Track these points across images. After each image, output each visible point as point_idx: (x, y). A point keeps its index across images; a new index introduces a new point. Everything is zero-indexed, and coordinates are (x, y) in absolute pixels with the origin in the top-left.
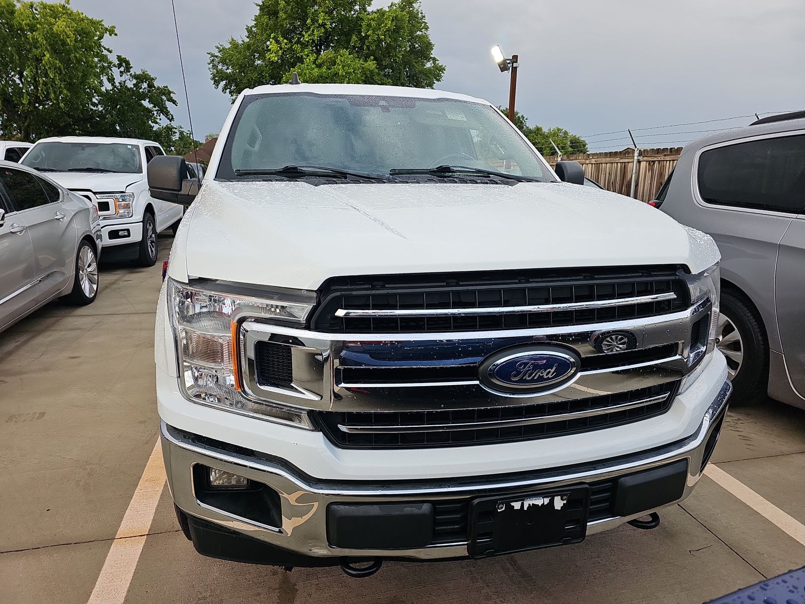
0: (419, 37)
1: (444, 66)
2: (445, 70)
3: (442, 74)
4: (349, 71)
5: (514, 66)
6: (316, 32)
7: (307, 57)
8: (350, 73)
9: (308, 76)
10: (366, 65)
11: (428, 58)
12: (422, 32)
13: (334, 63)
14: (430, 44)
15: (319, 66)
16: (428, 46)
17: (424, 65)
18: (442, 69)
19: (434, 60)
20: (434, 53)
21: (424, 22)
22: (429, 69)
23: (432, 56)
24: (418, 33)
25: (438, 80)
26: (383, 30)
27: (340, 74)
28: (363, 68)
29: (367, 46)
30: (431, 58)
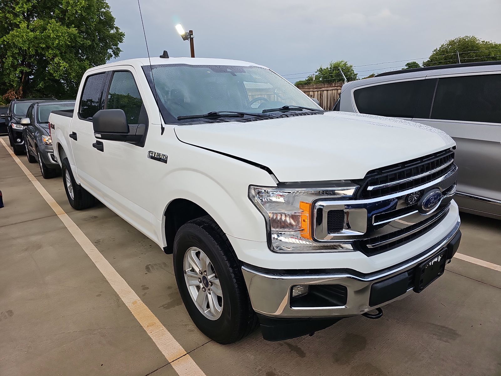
0: (104, 13)
1: (123, 33)
2: (124, 35)
3: (123, 38)
4: (58, 34)
5: (191, 37)
6: (25, 6)
7: (20, 23)
8: (59, 36)
9: (25, 38)
10: (70, 30)
11: (112, 28)
12: (105, 9)
13: (45, 29)
14: (113, 18)
15: (33, 30)
16: (112, 19)
17: (110, 32)
18: (122, 35)
19: (117, 28)
20: (116, 24)
21: (105, 3)
22: (113, 34)
23: (115, 26)
24: (103, 10)
25: (121, 42)
26: (79, 7)
27: (52, 36)
28: (68, 32)
29: (68, 17)
30: (114, 27)
